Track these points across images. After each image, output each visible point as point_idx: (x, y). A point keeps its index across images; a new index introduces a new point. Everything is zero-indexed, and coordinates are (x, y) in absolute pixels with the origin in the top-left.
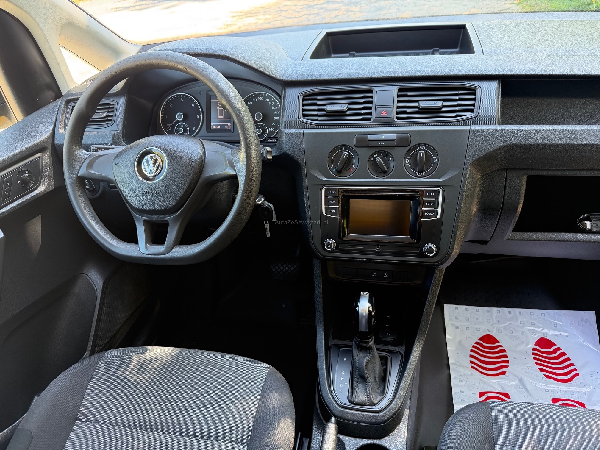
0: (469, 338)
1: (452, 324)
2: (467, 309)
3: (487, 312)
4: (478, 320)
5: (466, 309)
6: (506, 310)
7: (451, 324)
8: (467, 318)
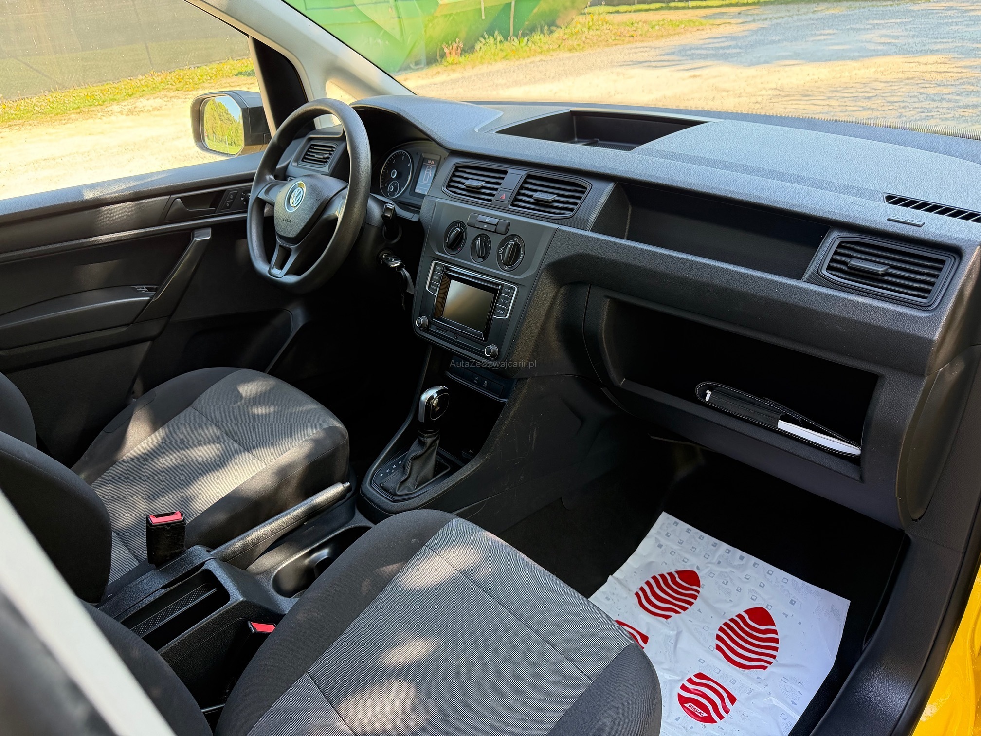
0: (666, 564)
1: (657, 540)
2: (688, 531)
3: (713, 545)
4: (694, 549)
5: (688, 529)
6: (739, 552)
7: (656, 538)
8: (681, 540)
